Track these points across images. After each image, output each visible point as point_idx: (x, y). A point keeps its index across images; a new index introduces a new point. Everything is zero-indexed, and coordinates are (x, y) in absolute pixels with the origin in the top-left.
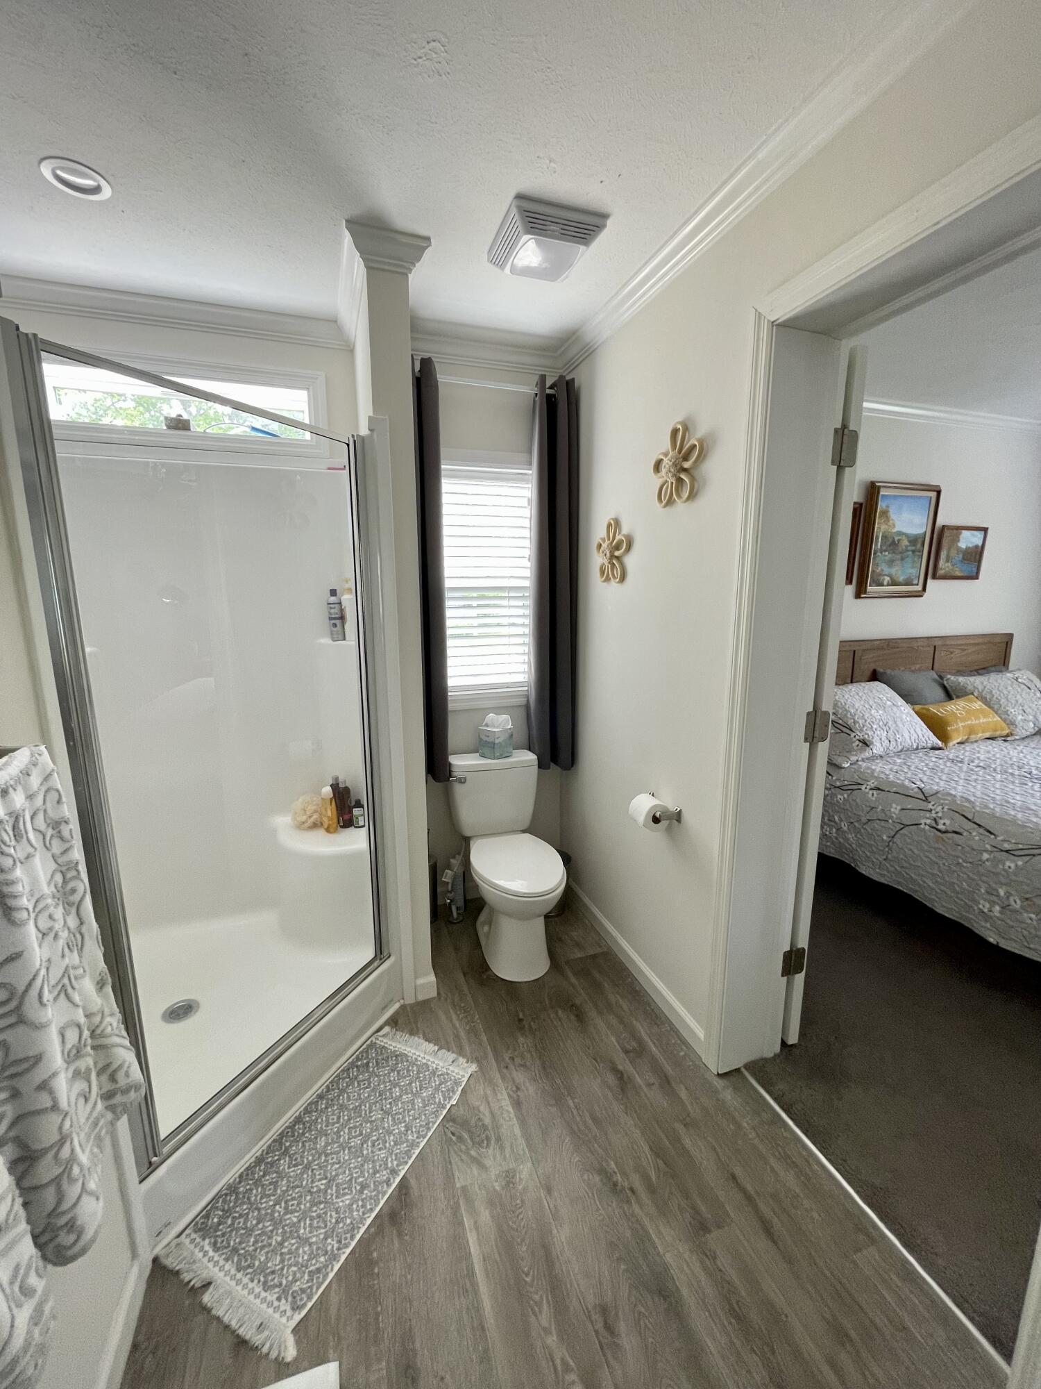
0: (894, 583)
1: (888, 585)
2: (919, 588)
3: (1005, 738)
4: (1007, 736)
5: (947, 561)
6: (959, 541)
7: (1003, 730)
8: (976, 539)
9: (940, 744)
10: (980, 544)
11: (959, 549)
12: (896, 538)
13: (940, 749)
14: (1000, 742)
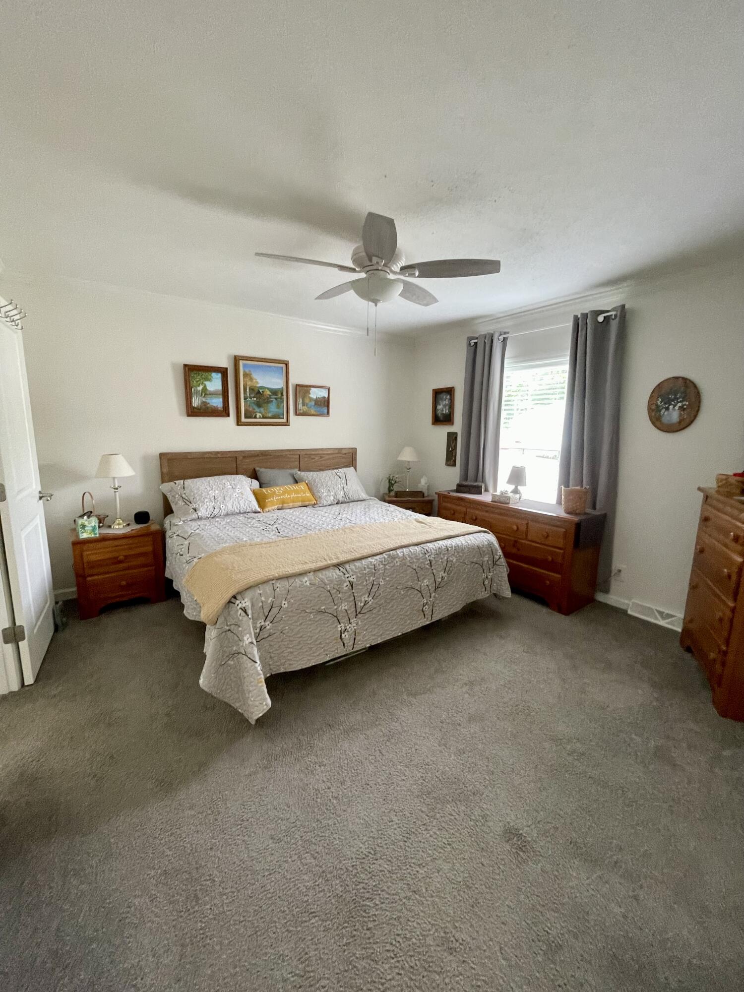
0: (264, 417)
1: (260, 418)
2: (284, 420)
3: (314, 506)
4: (315, 504)
5: (304, 405)
6: (310, 394)
7: (310, 501)
8: (323, 393)
9: (259, 510)
10: (327, 396)
11: (311, 399)
12: (261, 391)
13: (259, 512)
14: (308, 510)
